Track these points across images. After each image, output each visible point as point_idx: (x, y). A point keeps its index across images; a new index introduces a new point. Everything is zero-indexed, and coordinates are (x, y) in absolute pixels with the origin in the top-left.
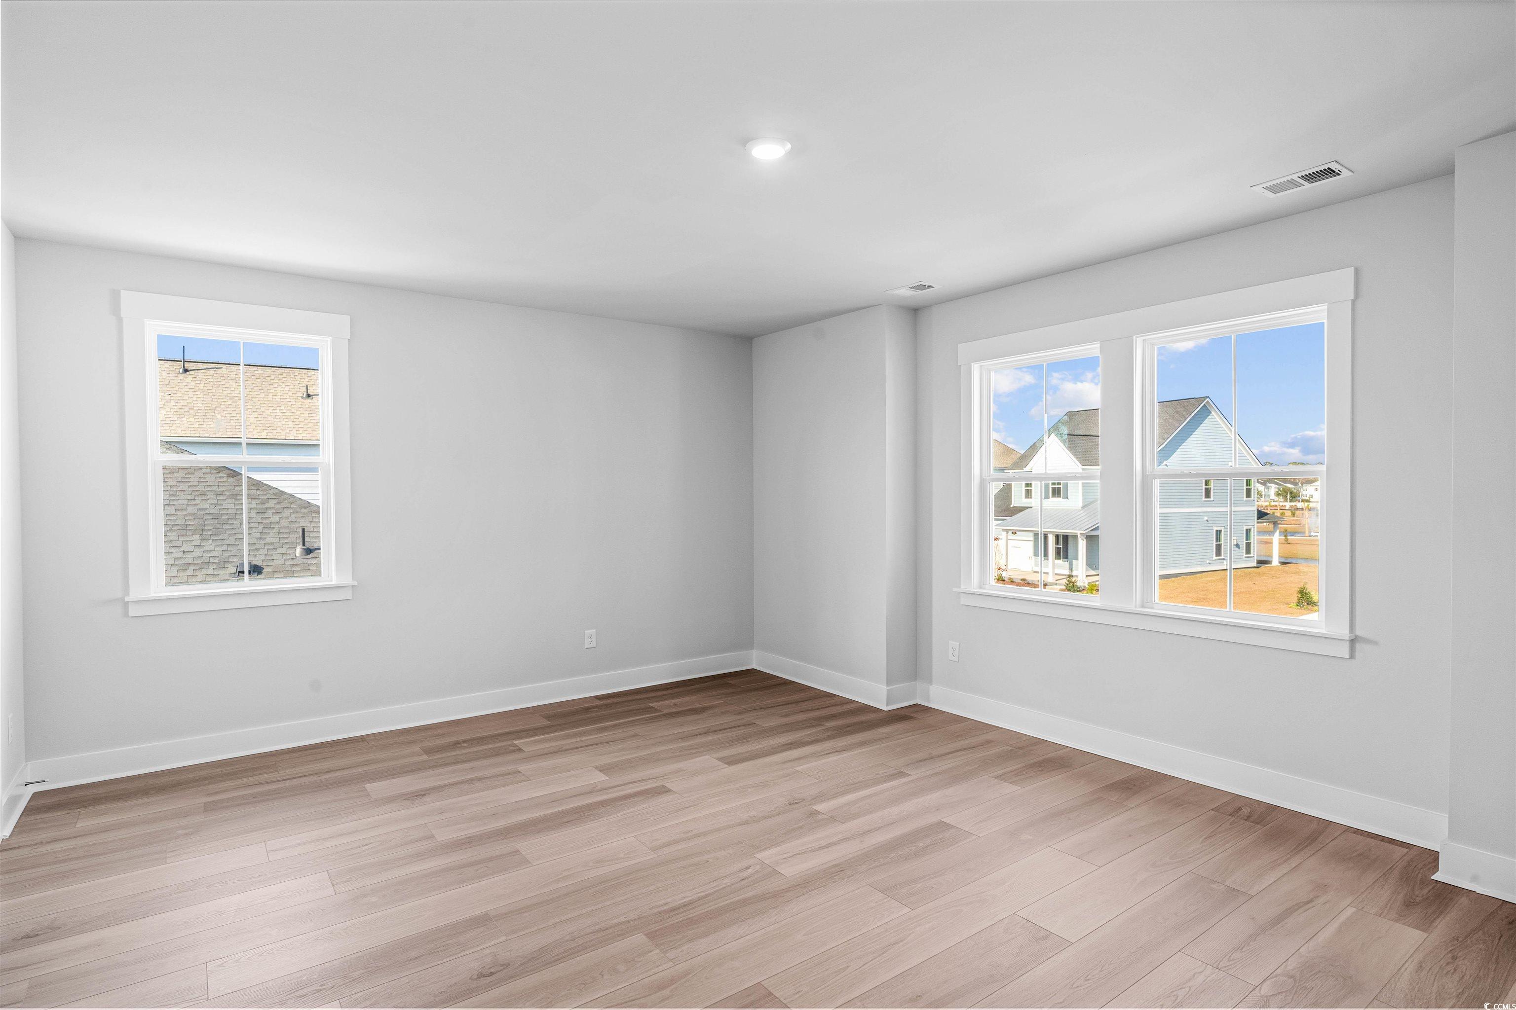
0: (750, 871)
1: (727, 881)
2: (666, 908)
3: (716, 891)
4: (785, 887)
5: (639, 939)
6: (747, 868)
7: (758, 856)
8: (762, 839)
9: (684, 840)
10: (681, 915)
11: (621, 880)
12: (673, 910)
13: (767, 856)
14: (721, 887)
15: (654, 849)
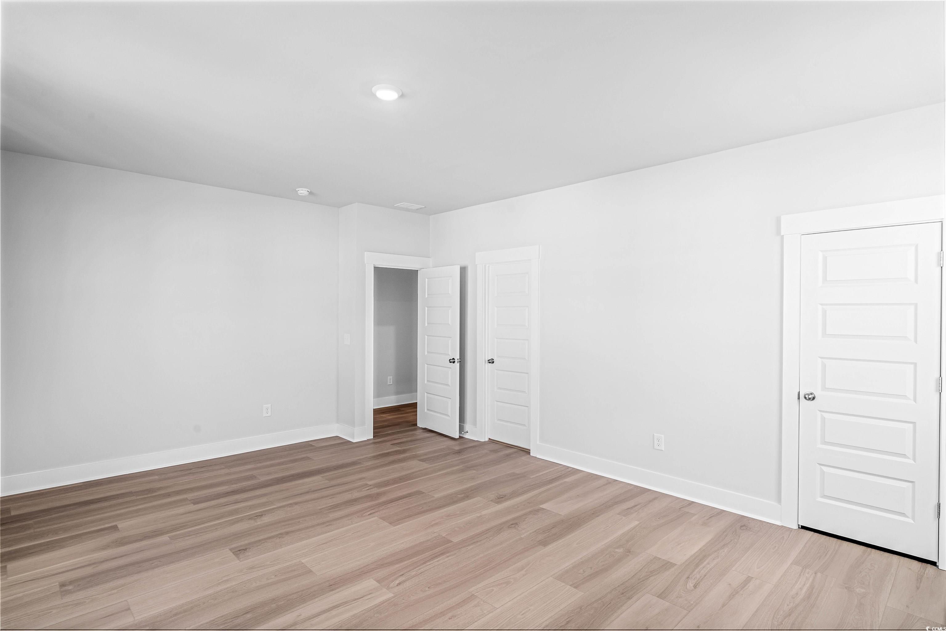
0: (397, 582)
1: (413, 573)
2: (448, 555)
3: (419, 566)
4: (376, 571)
5: (455, 540)
6: (399, 584)
7: (391, 595)
8: (386, 613)
9: (451, 609)
10: (437, 551)
11: (483, 570)
12: (442, 554)
13: (386, 595)
14: (416, 569)
15: (472, 597)
